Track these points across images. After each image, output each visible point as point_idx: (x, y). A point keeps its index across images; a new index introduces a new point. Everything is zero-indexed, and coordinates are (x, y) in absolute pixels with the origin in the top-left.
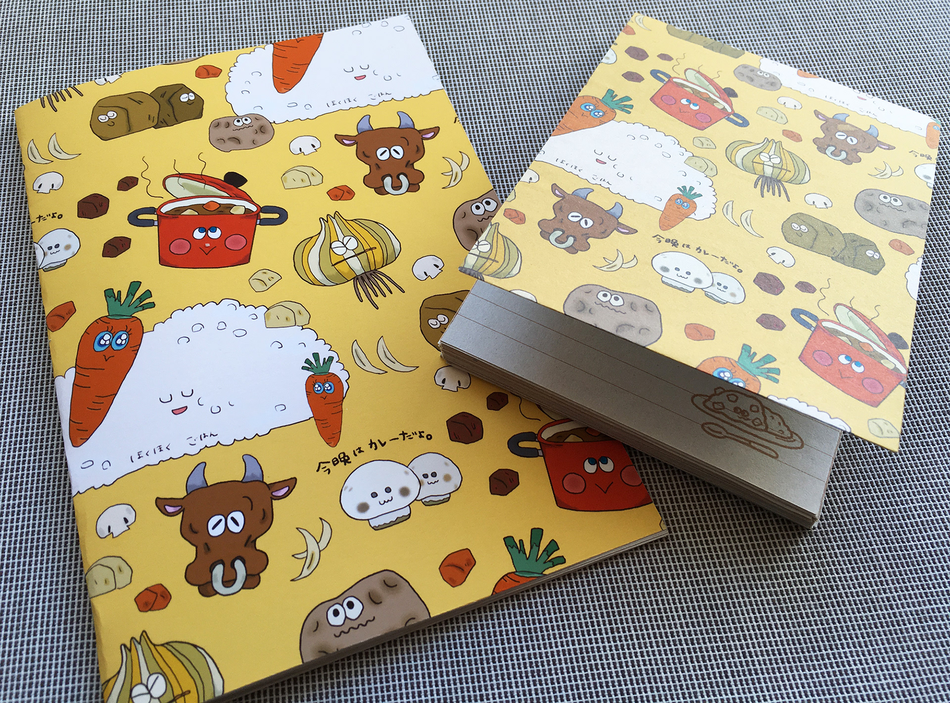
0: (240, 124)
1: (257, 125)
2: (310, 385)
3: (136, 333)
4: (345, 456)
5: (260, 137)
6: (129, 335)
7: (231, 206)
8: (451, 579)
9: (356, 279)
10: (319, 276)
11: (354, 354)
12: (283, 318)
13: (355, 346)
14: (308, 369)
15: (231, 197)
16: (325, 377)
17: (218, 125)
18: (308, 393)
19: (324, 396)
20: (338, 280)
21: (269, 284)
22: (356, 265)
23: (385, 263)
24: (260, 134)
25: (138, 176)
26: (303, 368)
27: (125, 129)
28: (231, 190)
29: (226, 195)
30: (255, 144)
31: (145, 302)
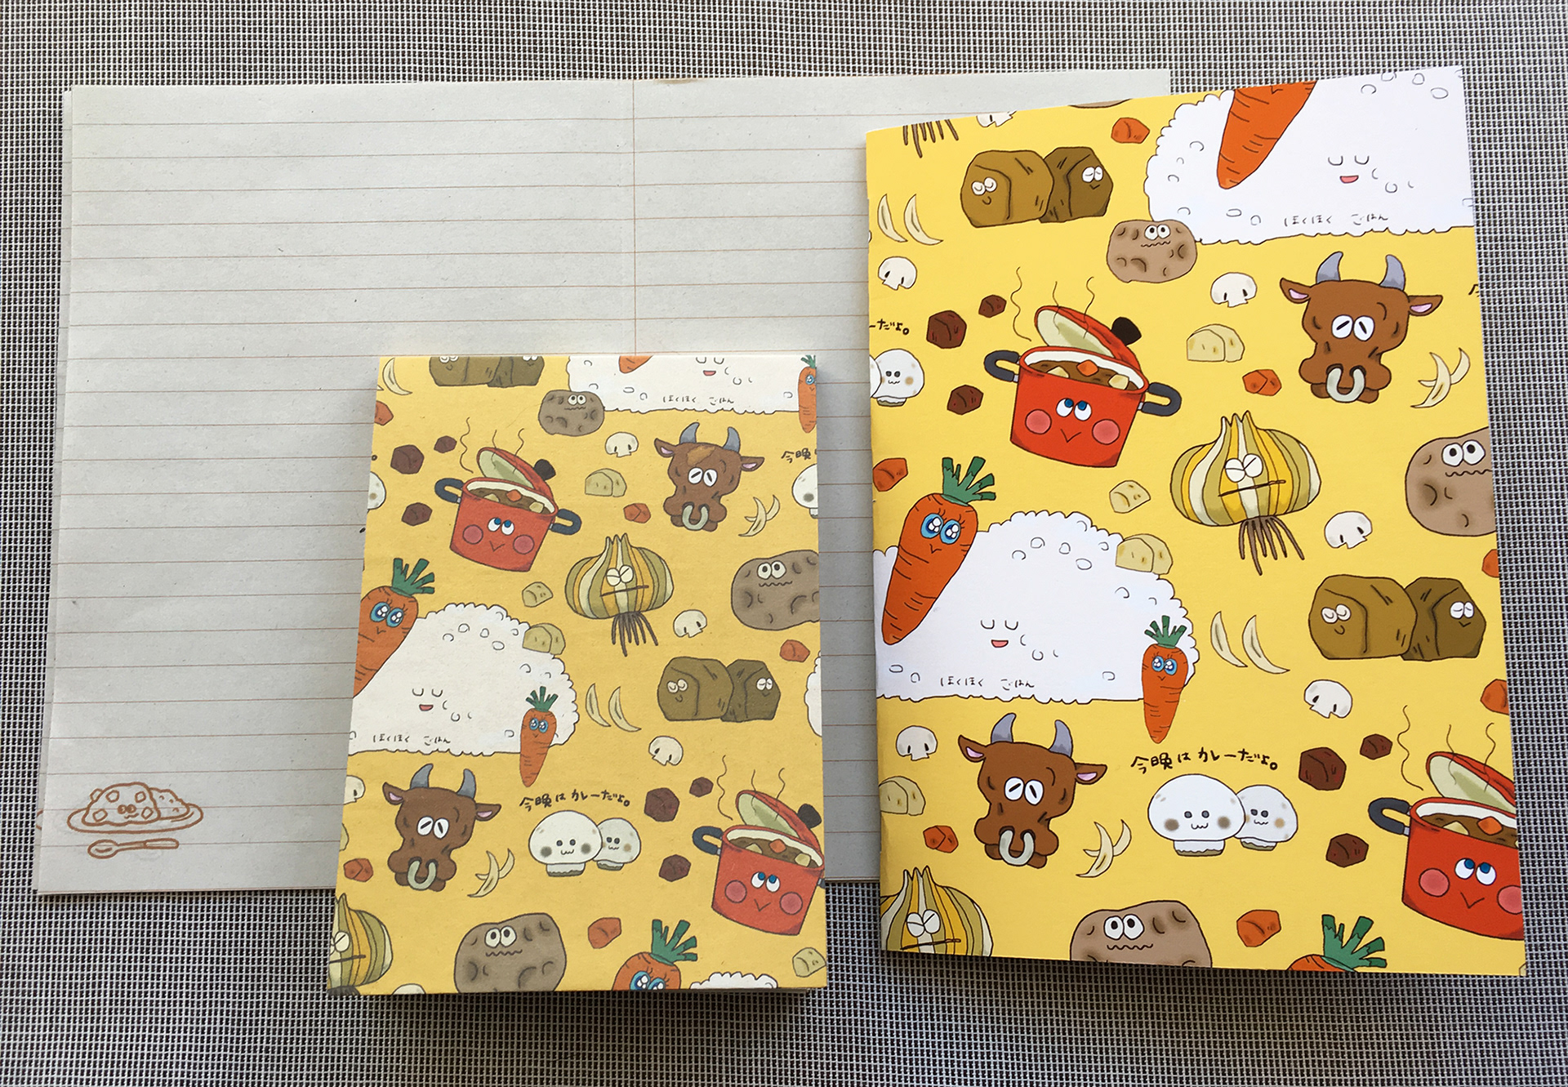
0: (1152, 236)
1: (1176, 241)
2: (1150, 655)
3: (969, 527)
4: (1167, 758)
5: (1175, 265)
6: (961, 528)
7: (1111, 374)
8: (1247, 938)
9: (1245, 523)
10: (1198, 508)
11: (1214, 631)
12: (1138, 558)
13: (1217, 620)
14: (1152, 635)
15: (1114, 359)
16: (1169, 652)
17: (1123, 233)
18: (1145, 667)
19: (1162, 676)
20: (1221, 519)
21: (1134, 503)
22: (1251, 503)
23: (1290, 510)
24: (1176, 261)
25: (1006, 297)
26: (1147, 632)
27: (1003, 214)
28: (1117, 347)
29: (1108, 353)
30: (1166, 275)
31: (984, 489)
